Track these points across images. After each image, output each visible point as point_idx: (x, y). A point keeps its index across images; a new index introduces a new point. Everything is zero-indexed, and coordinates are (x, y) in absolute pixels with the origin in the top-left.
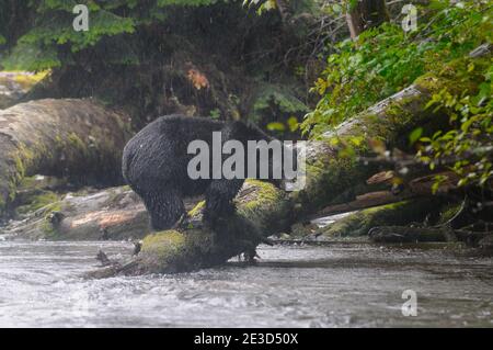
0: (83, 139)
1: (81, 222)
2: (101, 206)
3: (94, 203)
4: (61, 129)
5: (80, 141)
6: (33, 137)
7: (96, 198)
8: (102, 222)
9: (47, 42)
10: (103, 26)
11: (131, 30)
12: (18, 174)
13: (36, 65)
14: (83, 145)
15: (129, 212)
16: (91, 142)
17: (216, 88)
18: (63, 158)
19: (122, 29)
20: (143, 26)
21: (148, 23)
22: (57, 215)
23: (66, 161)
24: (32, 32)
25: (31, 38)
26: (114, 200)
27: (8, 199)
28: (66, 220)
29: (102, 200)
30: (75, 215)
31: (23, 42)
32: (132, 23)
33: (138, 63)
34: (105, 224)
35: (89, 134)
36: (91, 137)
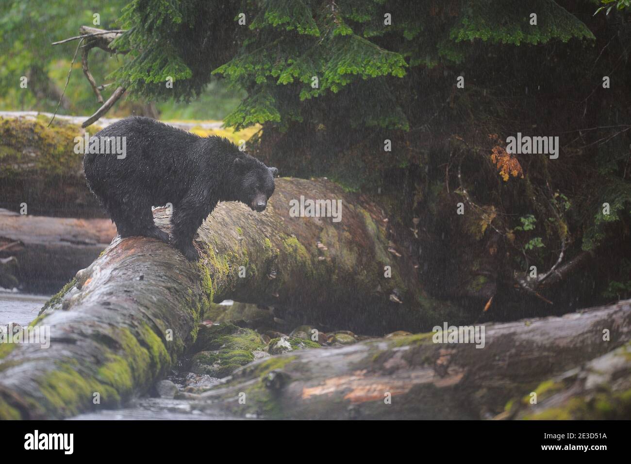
0: (308, 247)
1: (317, 391)
2: (353, 369)
3: (341, 363)
4: (274, 227)
5: (302, 250)
6: (231, 238)
7: (347, 354)
8: (352, 395)
9: (260, 80)
10: (354, 62)
11: (401, 74)
12: (204, 298)
13: (239, 118)
14: (308, 256)
15: (399, 383)
16: (321, 252)
17: (533, 180)
18: (273, 276)
19: (385, 70)
20: (421, 68)
21: (430, 63)
22: (279, 376)
23: (277, 280)
24: (235, 60)
25: (233, 70)
26: (376, 361)
27: (188, 339)
28: (293, 386)
29: (356, 358)
30: (308, 379)
31: (220, 76)
32: (402, 62)
33: (407, 128)
34: (358, 399)
35: (319, 239)
36: (320, 245)
